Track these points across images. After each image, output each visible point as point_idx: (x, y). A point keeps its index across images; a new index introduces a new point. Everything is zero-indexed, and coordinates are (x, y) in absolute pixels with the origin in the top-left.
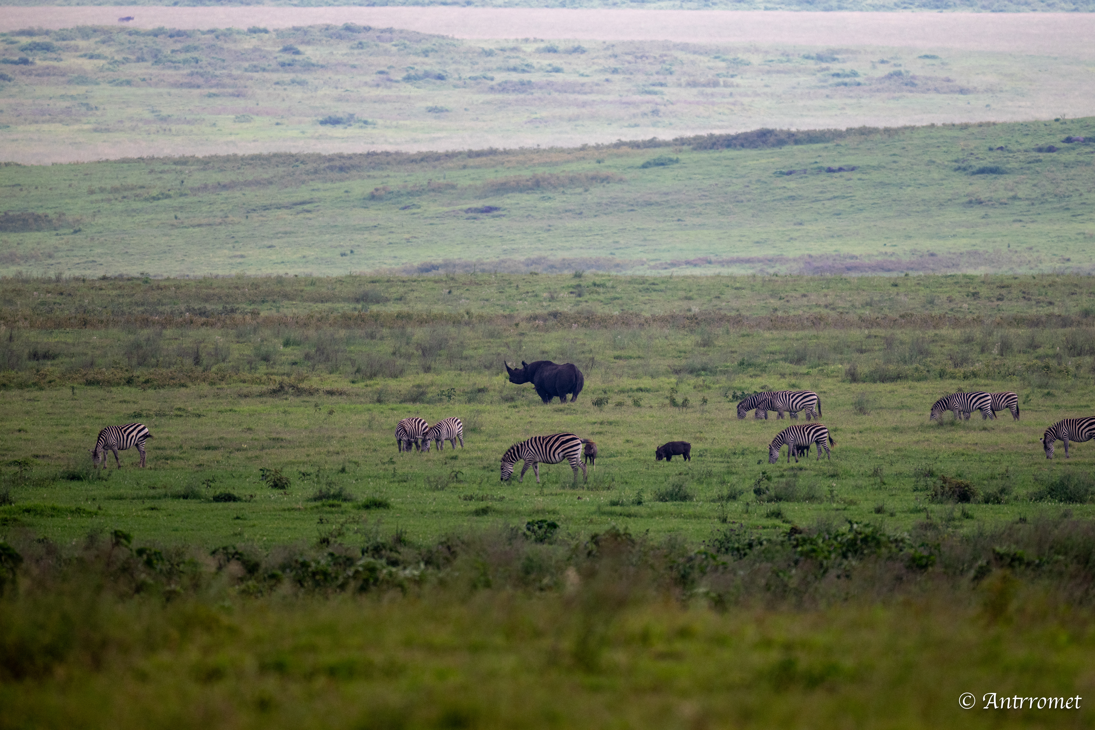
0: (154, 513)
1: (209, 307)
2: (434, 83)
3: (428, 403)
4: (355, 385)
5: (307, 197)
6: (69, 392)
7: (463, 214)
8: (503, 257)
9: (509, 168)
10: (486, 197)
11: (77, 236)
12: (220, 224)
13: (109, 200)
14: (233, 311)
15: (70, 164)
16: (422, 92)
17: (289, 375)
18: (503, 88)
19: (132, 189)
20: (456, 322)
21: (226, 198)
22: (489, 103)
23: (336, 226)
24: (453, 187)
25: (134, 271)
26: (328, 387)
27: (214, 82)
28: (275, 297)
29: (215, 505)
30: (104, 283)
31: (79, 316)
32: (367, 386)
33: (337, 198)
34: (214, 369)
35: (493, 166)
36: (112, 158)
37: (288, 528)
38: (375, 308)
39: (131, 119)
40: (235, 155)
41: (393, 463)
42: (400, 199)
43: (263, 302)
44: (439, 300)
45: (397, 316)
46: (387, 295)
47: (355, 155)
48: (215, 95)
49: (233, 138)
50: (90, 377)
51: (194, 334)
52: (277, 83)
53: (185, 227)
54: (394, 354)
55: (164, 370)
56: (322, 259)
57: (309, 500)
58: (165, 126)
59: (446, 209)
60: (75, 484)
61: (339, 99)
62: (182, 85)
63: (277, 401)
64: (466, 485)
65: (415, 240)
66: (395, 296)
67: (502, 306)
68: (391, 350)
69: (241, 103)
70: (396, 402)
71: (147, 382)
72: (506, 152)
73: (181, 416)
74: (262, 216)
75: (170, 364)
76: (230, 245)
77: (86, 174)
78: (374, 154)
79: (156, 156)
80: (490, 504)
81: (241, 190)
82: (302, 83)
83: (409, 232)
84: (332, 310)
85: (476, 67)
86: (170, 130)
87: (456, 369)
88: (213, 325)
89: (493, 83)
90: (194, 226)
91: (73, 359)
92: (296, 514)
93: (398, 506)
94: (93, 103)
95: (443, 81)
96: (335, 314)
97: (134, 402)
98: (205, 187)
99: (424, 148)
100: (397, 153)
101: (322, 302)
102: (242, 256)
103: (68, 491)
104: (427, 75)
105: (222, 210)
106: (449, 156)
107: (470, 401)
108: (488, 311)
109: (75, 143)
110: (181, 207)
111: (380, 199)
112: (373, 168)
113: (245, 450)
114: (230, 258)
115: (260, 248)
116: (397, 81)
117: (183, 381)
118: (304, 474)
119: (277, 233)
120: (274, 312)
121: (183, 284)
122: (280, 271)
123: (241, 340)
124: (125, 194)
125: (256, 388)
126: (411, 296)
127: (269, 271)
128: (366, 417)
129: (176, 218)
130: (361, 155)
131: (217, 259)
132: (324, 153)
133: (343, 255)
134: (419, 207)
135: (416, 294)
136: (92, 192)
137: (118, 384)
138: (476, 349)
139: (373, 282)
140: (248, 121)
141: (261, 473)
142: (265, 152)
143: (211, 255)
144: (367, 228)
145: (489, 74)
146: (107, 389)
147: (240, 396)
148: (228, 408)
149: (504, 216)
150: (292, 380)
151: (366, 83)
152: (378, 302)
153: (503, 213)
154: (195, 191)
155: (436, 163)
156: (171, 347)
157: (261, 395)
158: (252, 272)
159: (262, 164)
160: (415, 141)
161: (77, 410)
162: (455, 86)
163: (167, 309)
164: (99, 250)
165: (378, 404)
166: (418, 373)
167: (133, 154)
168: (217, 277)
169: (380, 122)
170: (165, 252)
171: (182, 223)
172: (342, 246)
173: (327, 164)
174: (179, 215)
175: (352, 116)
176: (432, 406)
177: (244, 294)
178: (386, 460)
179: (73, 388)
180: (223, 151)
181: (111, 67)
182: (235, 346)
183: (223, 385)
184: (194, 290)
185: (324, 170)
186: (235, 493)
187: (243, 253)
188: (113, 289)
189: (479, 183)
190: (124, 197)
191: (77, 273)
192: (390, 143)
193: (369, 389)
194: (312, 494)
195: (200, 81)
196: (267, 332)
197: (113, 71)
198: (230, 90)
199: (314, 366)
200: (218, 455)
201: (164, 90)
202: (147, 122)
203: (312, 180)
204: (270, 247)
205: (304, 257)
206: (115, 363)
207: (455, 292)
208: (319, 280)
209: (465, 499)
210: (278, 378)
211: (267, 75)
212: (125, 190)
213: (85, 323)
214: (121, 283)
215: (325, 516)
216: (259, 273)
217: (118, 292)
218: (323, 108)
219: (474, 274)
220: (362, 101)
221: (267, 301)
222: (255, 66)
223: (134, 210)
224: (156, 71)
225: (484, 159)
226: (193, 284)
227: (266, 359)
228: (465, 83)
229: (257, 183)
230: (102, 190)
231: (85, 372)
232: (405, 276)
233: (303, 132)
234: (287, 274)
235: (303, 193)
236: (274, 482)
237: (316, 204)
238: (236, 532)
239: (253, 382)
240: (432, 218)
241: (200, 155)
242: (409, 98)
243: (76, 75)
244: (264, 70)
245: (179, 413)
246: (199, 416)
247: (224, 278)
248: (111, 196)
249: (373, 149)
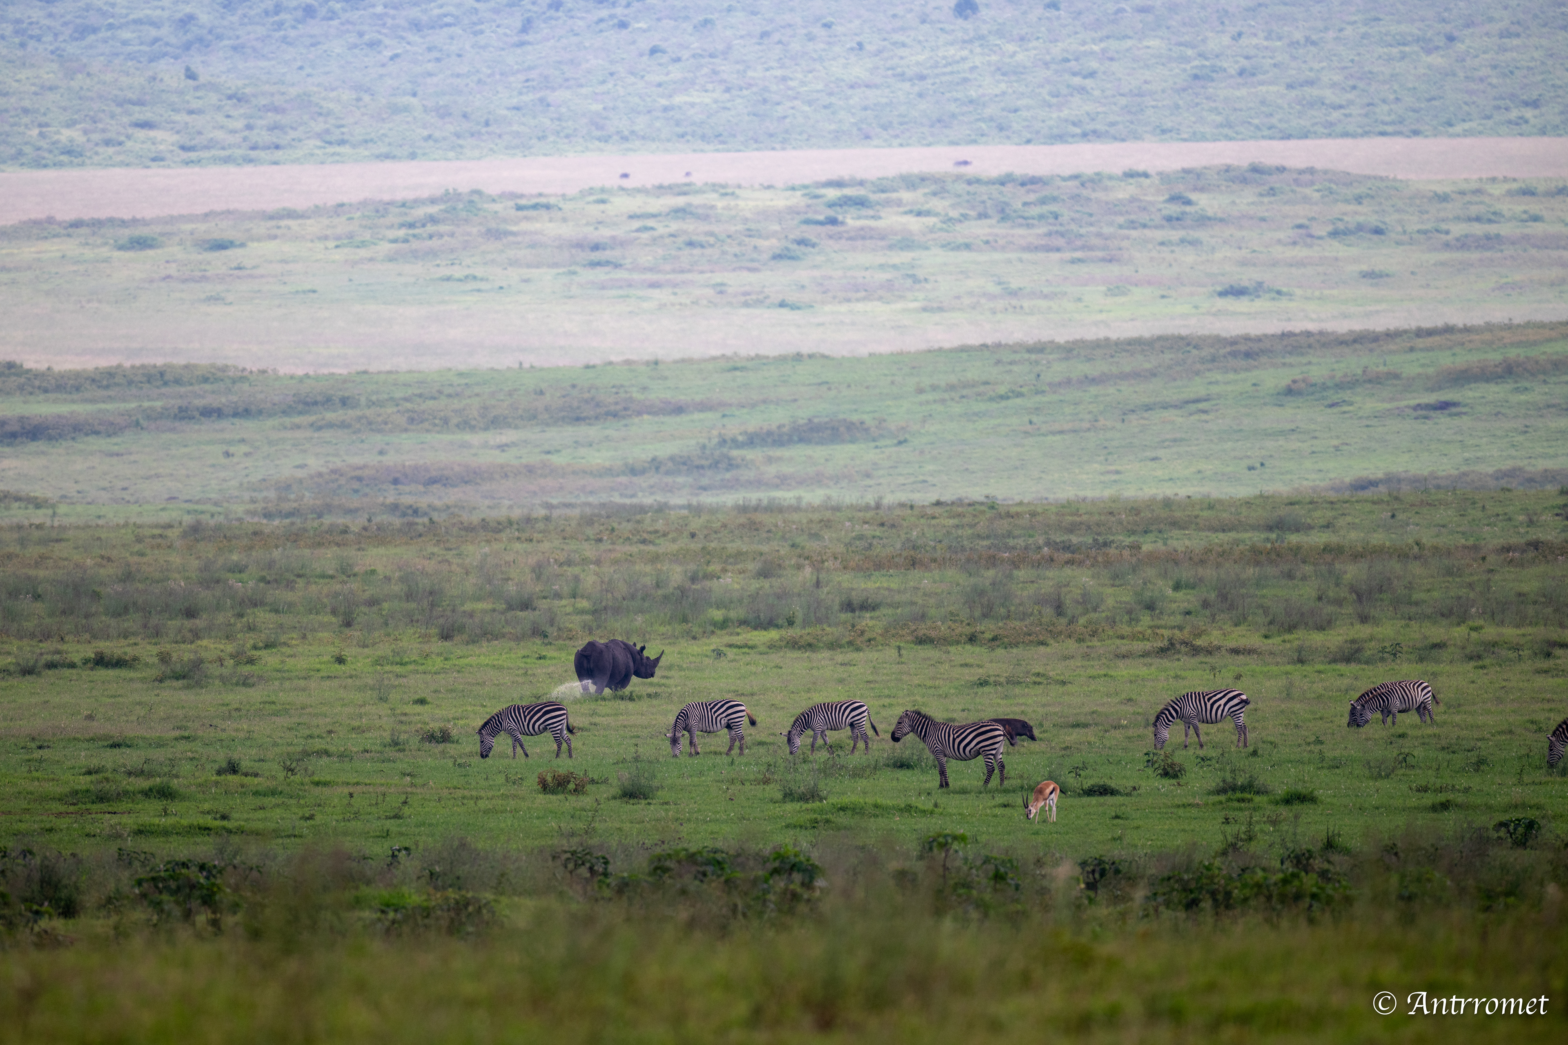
0: (1008, 811)
1: (1075, 539)
2: (1370, 239)
3: (1367, 663)
4: (1270, 641)
5: (1202, 392)
6: (894, 653)
7: (1410, 411)
8: (1464, 468)
9: (1470, 350)
10: (1440, 388)
11: (902, 449)
12: (1089, 430)
13: (943, 401)
14: (1105, 544)
15: (892, 354)
16: (1354, 251)
17: (1181, 628)
18: (1463, 244)
19: (973, 386)
20: (1403, 555)
21: (1096, 396)
22: (1443, 264)
23: (1241, 430)
24: (1397, 376)
25: (976, 493)
26: (1232, 644)
27: (1079, 243)
28: (1162, 526)
29: (1086, 800)
30: (938, 510)
31: (905, 554)
32: (1284, 641)
33: (1241, 394)
34: (1082, 621)
35: (1450, 348)
36: (947, 345)
37: (1184, 830)
38: (1294, 539)
39: (971, 293)
40: (1107, 339)
41: (1321, 743)
42: (1325, 394)
43: (1146, 532)
44: (1379, 526)
45: (1324, 549)
46: (1309, 521)
47: (1266, 336)
48: (1080, 260)
49: (1103, 316)
50: (921, 633)
51: (1053, 575)
52: (1162, 244)
53: (1043, 435)
54: (1320, 598)
55: (1018, 623)
56: (1223, 474)
57: (1210, 793)
58: (1014, 302)
59: (1387, 406)
60: (901, 774)
61: (1244, 263)
62: (1037, 249)
63: (1166, 663)
64: (1418, 771)
65: (1345, 447)
66: (1322, 522)
67: (1463, 533)
68: (1314, 594)
69: (1114, 270)
70: (1322, 663)
71: (994, 639)
72: (1467, 330)
73: (1039, 683)
74: (1143, 418)
75: (1024, 616)
76: (1102, 458)
77: (914, 368)
78: (1291, 334)
79: (1003, 342)
80: (1451, 796)
81: (1115, 384)
82: (1194, 243)
83: (1338, 437)
84: (1237, 542)
85: (1426, 216)
86: (1021, 307)
87: (1403, 618)
88: (1081, 563)
89: (1449, 237)
90: (1053, 433)
91: (899, 611)
92: (1194, 812)
93: (1328, 800)
94: (920, 273)
95: (1383, 237)
96: (1241, 547)
97: (979, 666)
98: (1068, 382)
99: (1358, 326)
100: (1321, 333)
101: (1224, 531)
102: (1118, 472)
103: (895, 783)
104: (1360, 228)
105: (1090, 413)
106: (1391, 335)
107: (1421, 660)
108: (1444, 540)
109: (899, 327)
110: (1037, 409)
111: (1299, 393)
112: (1290, 353)
113: (1125, 727)
114: (1102, 474)
115: (1141, 461)
116: (1320, 238)
117: (1041, 638)
118: (1203, 759)
119: (1163, 441)
120: (1160, 546)
121: (1040, 510)
122: (1168, 491)
123: (1117, 582)
124: (965, 392)
125: (1139, 646)
126: (1341, 522)
127: (1154, 491)
128: (1282, 682)
129: (1031, 422)
130: (1273, 336)
131: (1084, 477)
132: (1224, 334)
133: (1251, 468)
134: (1351, 404)
135: (1349, 519)
136: (921, 391)
137: (958, 643)
138: (1429, 591)
139: (1291, 504)
140: (1124, 294)
141: (1146, 758)
142: (1147, 334)
143: (1077, 471)
144: (1282, 433)
145: (1444, 226)
146: (944, 648)
147: (1117, 656)
148: (1102, 672)
149: (1465, 413)
150: (1186, 634)
151: (1279, 241)
152: (1298, 530)
153: (1464, 410)
154: (1055, 386)
155: (1374, 345)
156: (1025, 593)
157: (1145, 654)
158: (1130, 492)
159: (1143, 350)
160: (1345, 316)
161: (904, 677)
162: (1398, 243)
163: (1021, 542)
164: (930, 467)
165: (1299, 665)
166: (1352, 624)
167: (974, 339)
168: (1084, 500)
169: (1299, 292)
170: (1016, 468)
171: (1039, 429)
172: (1249, 457)
173: (1228, 349)
174: (1035, 419)
175: (1260, 284)
176: (1371, 667)
177: (1120, 523)
178: (1313, 738)
179: (899, 648)
180: (1091, 334)
181: (944, 226)
182: (1110, 590)
183: (1095, 642)
184: (1053, 517)
185: (1225, 357)
186: (1112, 784)
187: (1119, 468)
188: (949, 517)
189: (1431, 370)
190: (963, 397)
191: (902, 497)
192: (1312, 320)
193: (1288, 645)
194: (1214, 784)
195: (1060, 242)
196: (1150, 572)
197: (947, 231)
198: (1100, 254)
199: (1213, 616)
200: (1089, 735)
201: (1013, 256)
202: (992, 297)
203: (1209, 370)
204: (1154, 459)
205: (1199, 472)
206: (951, 613)
207: (1401, 516)
208: (1220, 501)
209: (1418, 790)
210: (1166, 633)
211: (1148, 233)
212: (964, 387)
213: (914, 563)
214: (960, 510)
215: (1231, 814)
216: (1140, 493)
217: (955, 521)
218: (1223, 275)
219: (1426, 491)
220: (1274, 265)
221: (1151, 531)
222: (1132, 222)
223: (976, 414)
224: (1002, 230)
225: (1437, 338)
226: (1054, 509)
227: (1150, 607)
228: (1411, 239)
229: (1136, 375)
230: (934, 388)
231: (914, 627)
232: (1332, 496)
233: (1196, 307)
234: (1176, 494)
235: (1197, 388)
236: (1164, 769)
237: (1214, 402)
238: (1116, 836)
239: (1134, 637)
240: (1368, 418)
241: (1061, 339)
242: (1336, 259)
243: (899, 237)
244: (1145, 226)
245: (1038, 680)
246: (1064, 683)
247: (1093, 501)
248: (946, 396)
249: (1289, 327)
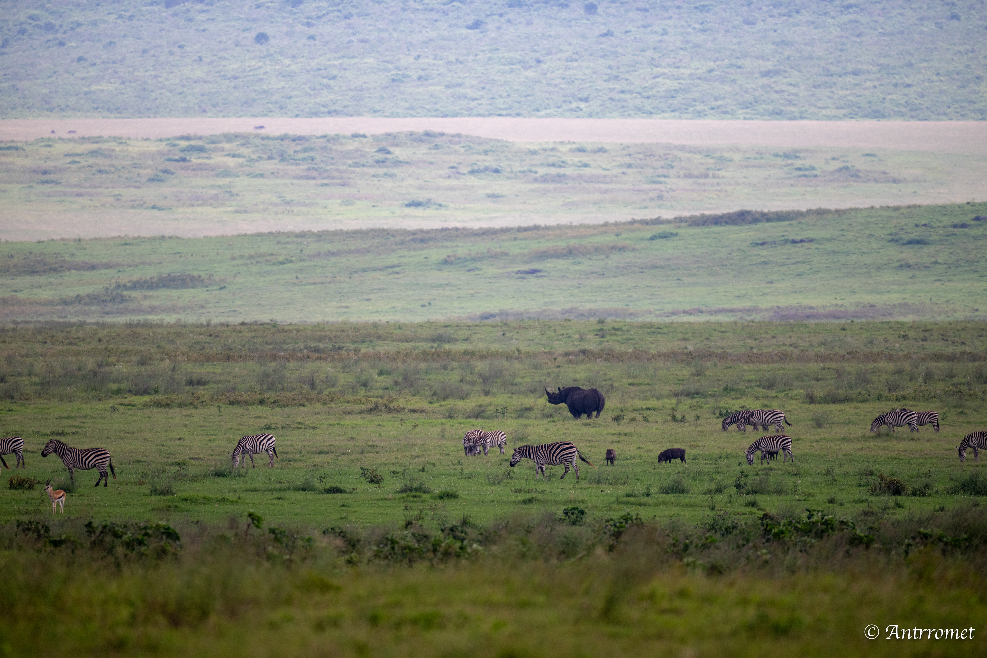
0: (281, 502)
1: (322, 345)
2: (492, 176)
3: (488, 418)
4: (433, 405)
5: (396, 262)
6: (216, 410)
7: (514, 275)
8: (544, 308)
9: (548, 240)
10: (531, 262)
11: (222, 292)
12: (330, 282)
13: (246, 264)
14: (339, 348)
15: (217, 237)
16: (483, 182)
17: (382, 397)
18: (545, 179)
19: (264, 256)
20: (509, 357)
21: (335, 263)
22: (534, 191)
23: (418, 284)
24: (506, 254)
25: (265, 318)
26: (411, 407)
27: (325, 175)
28: (372, 338)
29: (326, 496)
30: (243, 328)
31: (224, 353)
32: (441, 405)
33: (418, 263)
34: (325, 392)
35: (537, 239)
36: (249, 233)
37: (382, 514)
38: (447, 346)
39: (263, 203)
40: (341, 230)
41: (461, 464)
42: (465, 264)
43: (363, 342)
44: (495, 340)
45: (464, 353)
46: (456, 336)
47: (432, 230)
48: (326, 185)
49: (339, 217)
50: (232, 398)
51: (309, 367)
52: (374, 176)
53: (304, 285)
54: (461, 381)
55: (288, 394)
56: (407, 309)
57: (397, 492)
58: (288, 208)
59: (501, 271)
60: (220, 480)
61: (420, 188)
62: (301, 177)
63: (373, 417)
64: (517, 481)
65: (477, 295)
66: (463, 337)
67: (543, 345)
68: (458, 378)
69: (346, 190)
70: (463, 418)
71: (275, 402)
72: (547, 228)
73: (300, 428)
74: (361, 276)
75: (293, 389)
76: (338, 299)
77: (229, 245)
78: (447, 229)
79: (282, 231)
80: (534, 495)
81: (346, 256)
82: (391, 176)
83: (473, 289)
84: (415, 348)
85: (524, 163)
86: (292, 211)
87: (508, 393)
88: (325, 359)
89: (537, 175)
90: (310, 284)
91: (220, 385)
92: (388, 502)
93: (465, 497)
94: (234, 191)
95: (499, 174)
96: (416, 351)
97: (266, 418)
98: (319, 254)
99: (485, 225)
100: (464, 229)
101: (407, 341)
102: (347, 307)
103: (215, 485)
104: (486, 169)
105: (331, 272)
106: (504, 231)
107: (519, 417)
108: (533, 349)
109: (221, 221)
110: (301, 270)
111: (451, 263)
112: (446, 240)
113: (349, 454)
114: (338, 308)
115: (360, 301)
116: (464, 174)
117: (302, 402)
118: (393, 473)
119: (373, 290)
120: (371, 350)
121: (302, 328)
122: (375, 318)
123: (346, 371)
124: (259, 259)
125: (357, 407)
126: (474, 337)
127: (367, 318)
128: (439, 429)
129: (297, 278)
130: (437, 230)
131: (328, 309)
132: (408, 229)
133: (423, 306)
134: (481, 270)
135: (478, 336)
136: (234, 259)
137: (254, 404)
138: (523, 377)
139: (446, 326)
140: (351, 204)
141: (362, 471)
142: (364, 228)
143: (323, 306)
144: (441, 286)
145: (534, 169)
146: (245, 407)
147: (345, 413)
148: (336, 422)
149: (545, 276)
150: (385, 400)
151: (441, 176)
152: (449, 342)
153: (544, 274)
154: (311, 257)
155: (494, 236)
156: (293, 376)
157: (361, 412)
158: (354, 319)
159: (362, 237)
160: (478, 220)
161: (222, 424)
162: (508, 178)
163: (290, 347)
164: (239, 303)
165: (449, 419)
166: (479, 396)
167: (265, 229)
168: (327, 322)
169: (451, 205)
170: (288, 304)
171: (301, 282)
172: (422, 299)
173: (411, 237)
174: (299, 276)
175: (429, 200)
176: (490, 421)
177: (348, 336)
178: (456, 462)
179: (219, 407)
180: (332, 227)
181: (248, 163)
182: (342, 375)
183: (333, 405)
184: (309, 332)
185: (409, 241)
186: (341, 486)
187: (347, 304)
188: (250, 332)
189: (526, 251)
190: (258, 262)
191: (222, 320)
192: (459, 221)
193: (443, 408)
194: (399, 487)
195: (315, 174)
196: (365, 365)
197: (250, 167)
198: (338, 181)
199: (400, 391)
200: (328, 458)
201: (288, 181)
202: (276, 205)
203: (400, 249)
204: (368, 300)
205: (394, 308)
206: (251, 387)
207: (508, 334)
208: (405, 325)
209: (516, 492)
210: (374, 400)
211: (366, 170)
212: (259, 257)
213: (228, 358)
214: (256, 327)
215: (409, 505)
216: (360, 320)
217: (253, 334)
218: (408, 194)
219: (522, 320)
220: (437, 190)
221: (366, 342)
222: (357, 163)
223: (265, 272)
224: (282, 166)
225: (530, 233)
226: (310, 328)
227: (365, 385)
228: (516, 175)
229: (358, 251)
230: (242, 257)
231: (228, 395)
232: (469, 322)
233: (393, 213)
234: (380, 320)
235: (393, 259)
236: (371, 478)
237: (402, 268)
238: (343, 516)
239: (355, 402)
240: (490, 278)
241: (315, 230)
242: (473, 186)
243: (222, 170)
244: (363, 166)
245: (300, 426)
246: (314, 428)
247: (333, 324)
248: (248, 261)
249: (446, 225)
